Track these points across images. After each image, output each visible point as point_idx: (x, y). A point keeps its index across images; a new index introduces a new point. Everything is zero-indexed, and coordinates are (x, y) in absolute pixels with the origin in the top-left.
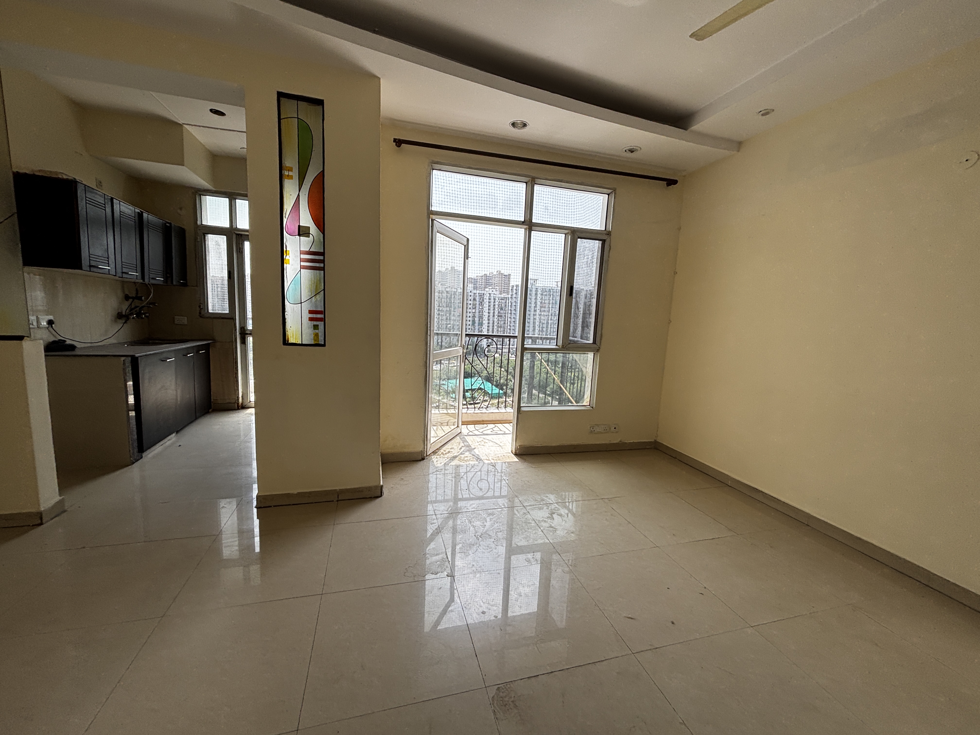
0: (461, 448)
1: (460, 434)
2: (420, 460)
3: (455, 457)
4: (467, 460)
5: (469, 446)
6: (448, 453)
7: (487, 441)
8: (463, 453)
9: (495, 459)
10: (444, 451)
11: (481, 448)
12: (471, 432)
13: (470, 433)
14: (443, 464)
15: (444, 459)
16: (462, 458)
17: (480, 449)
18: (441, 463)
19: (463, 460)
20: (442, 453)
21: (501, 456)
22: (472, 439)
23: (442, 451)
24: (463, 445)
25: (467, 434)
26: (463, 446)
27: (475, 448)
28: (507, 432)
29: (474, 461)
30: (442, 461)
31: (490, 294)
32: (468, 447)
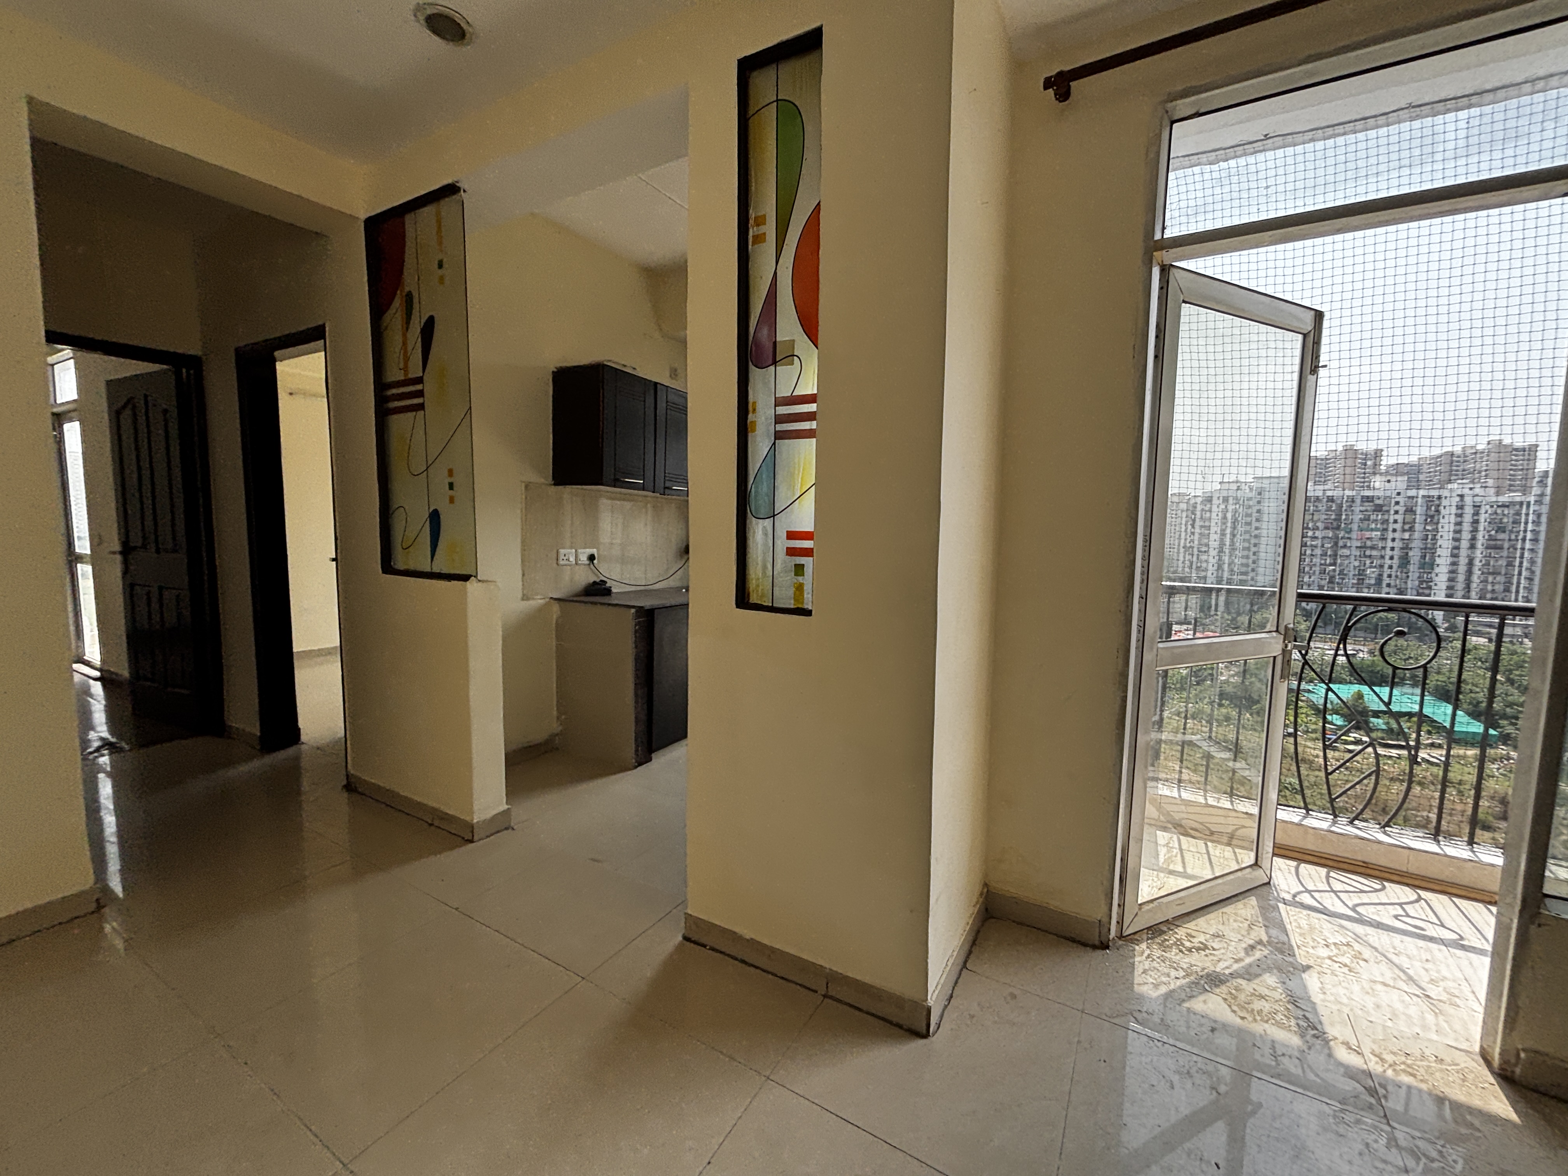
0: (1252, 947)
1: (1266, 888)
2: (1094, 947)
3: (1215, 980)
4: (1260, 1012)
5: (1284, 948)
6: (1198, 949)
7: (1367, 953)
8: (1255, 970)
9: (1390, 1058)
10: (1189, 935)
11: (1333, 973)
12: (1309, 892)
13: (1306, 899)
14: (1163, 990)
15: (1173, 973)
16: (1242, 997)
17: (1327, 979)
18: (1156, 986)
19: (1242, 1008)
20: (1179, 943)
21: (1423, 1057)
22: (1304, 923)
23: (1181, 933)
24: (1265, 938)
25: (1288, 897)
26: (1260, 942)
27: (1309, 967)
28: (1474, 940)
29: (1288, 1029)
30: (1164, 979)
31: (1462, 496)
32: (1282, 952)
